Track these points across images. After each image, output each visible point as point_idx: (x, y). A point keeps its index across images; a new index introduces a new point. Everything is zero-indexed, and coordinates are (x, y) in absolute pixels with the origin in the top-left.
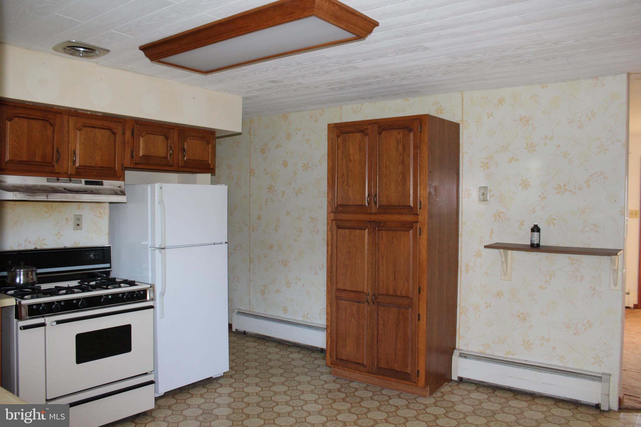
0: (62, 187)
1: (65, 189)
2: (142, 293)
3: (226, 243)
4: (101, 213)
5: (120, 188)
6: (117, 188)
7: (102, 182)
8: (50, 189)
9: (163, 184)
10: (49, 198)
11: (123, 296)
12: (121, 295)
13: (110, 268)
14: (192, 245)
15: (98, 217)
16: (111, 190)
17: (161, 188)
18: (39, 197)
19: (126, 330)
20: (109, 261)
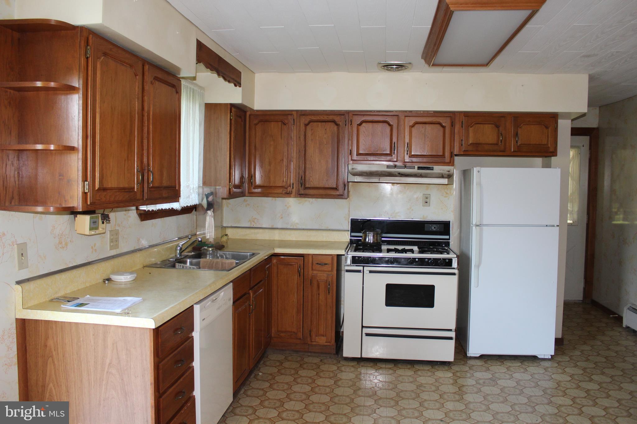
0: (397, 172)
1: (399, 173)
2: (448, 261)
3: (558, 226)
4: (447, 194)
5: (449, 172)
6: (446, 172)
7: (433, 167)
8: (387, 174)
9: (482, 168)
10: (380, 180)
11: (428, 261)
12: (427, 260)
13: (449, 239)
14: (513, 225)
15: (445, 197)
16: (439, 174)
17: (479, 172)
18: (372, 180)
19: (430, 289)
20: (449, 234)
